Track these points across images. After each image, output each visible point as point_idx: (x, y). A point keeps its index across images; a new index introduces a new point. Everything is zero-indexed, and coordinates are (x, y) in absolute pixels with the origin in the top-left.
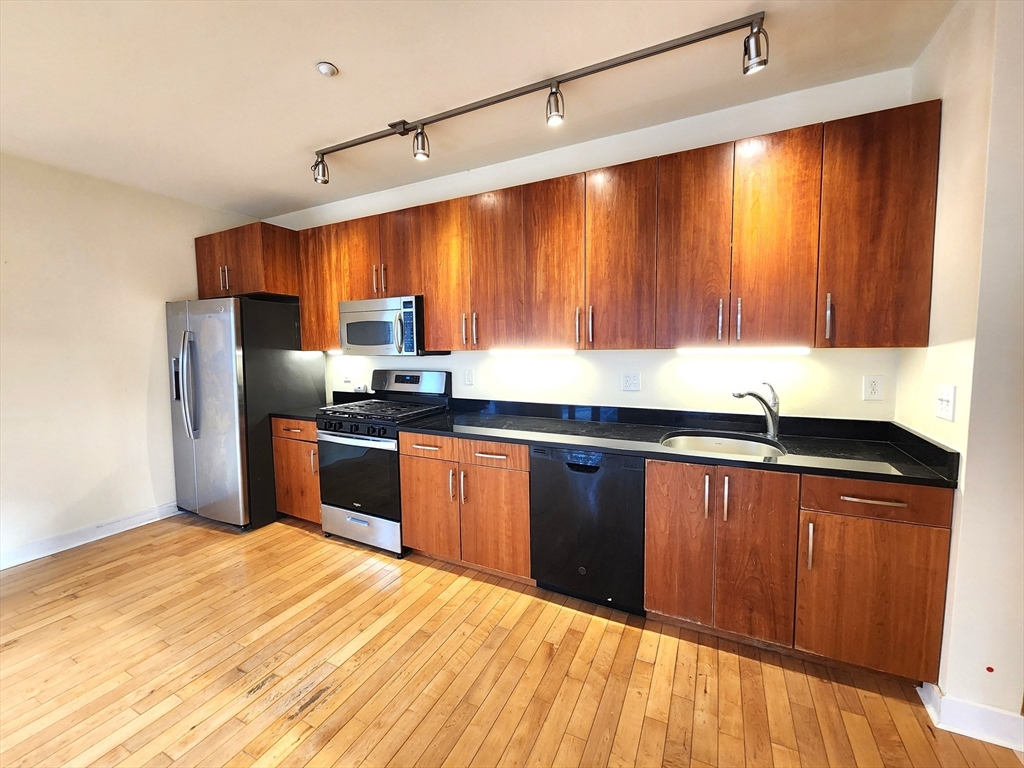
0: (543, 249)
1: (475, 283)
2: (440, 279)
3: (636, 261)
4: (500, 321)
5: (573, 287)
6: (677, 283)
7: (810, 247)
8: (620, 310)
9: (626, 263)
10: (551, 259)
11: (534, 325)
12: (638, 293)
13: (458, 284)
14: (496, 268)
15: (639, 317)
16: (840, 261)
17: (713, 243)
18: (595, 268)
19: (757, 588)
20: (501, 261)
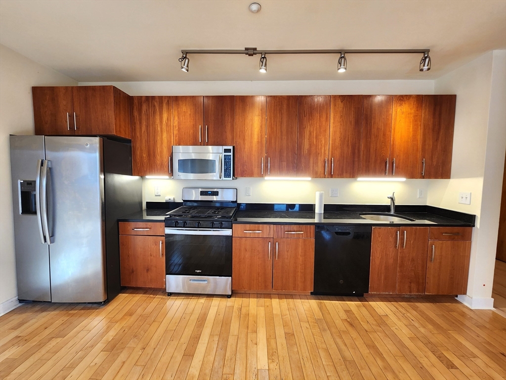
0: (308, 128)
1: (269, 141)
2: (246, 138)
3: (353, 139)
4: (283, 163)
5: (323, 148)
6: (370, 150)
7: (417, 141)
8: (345, 160)
9: (348, 139)
10: (312, 134)
11: (302, 165)
12: (353, 153)
13: (258, 142)
14: (282, 135)
15: (354, 164)
16: (427, 147)
17: (384, 135)
18: (334, 140)
19: (413, 274)
20: (284, 132)
